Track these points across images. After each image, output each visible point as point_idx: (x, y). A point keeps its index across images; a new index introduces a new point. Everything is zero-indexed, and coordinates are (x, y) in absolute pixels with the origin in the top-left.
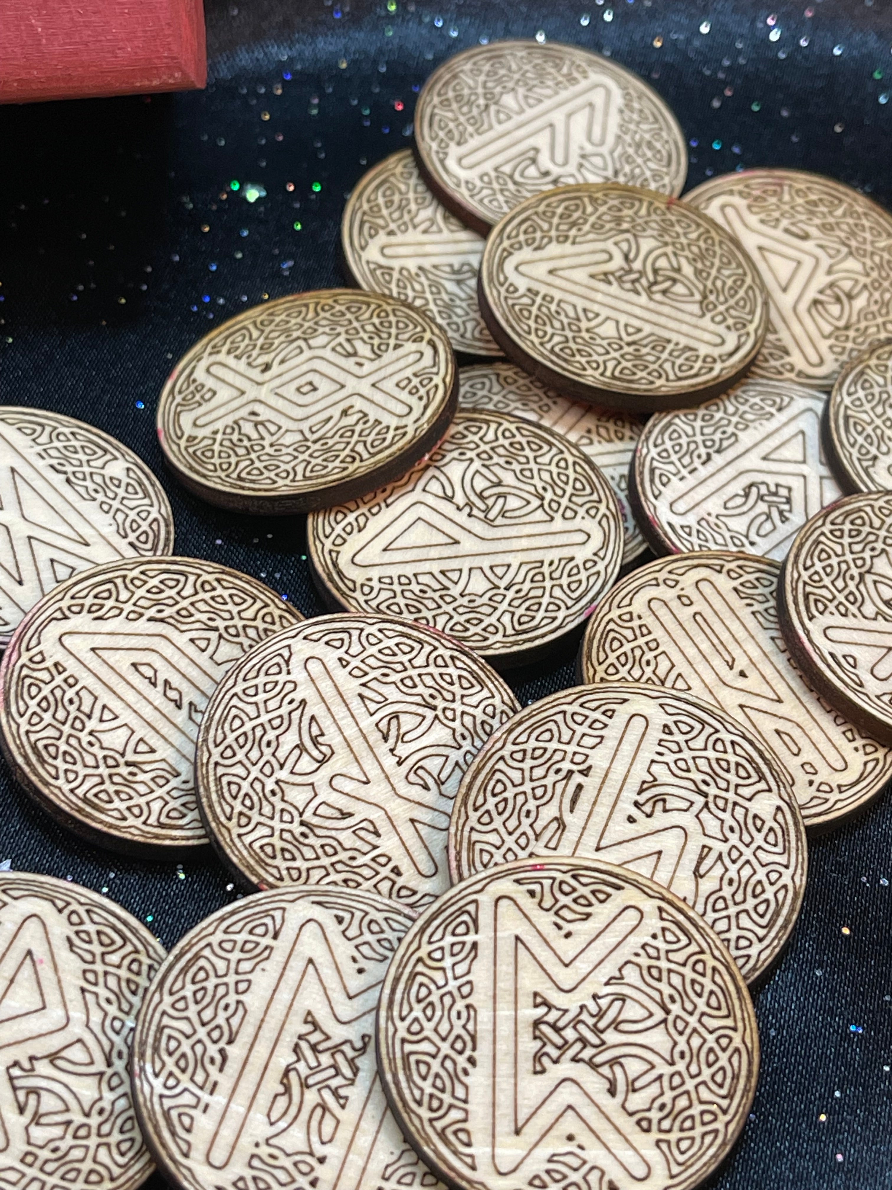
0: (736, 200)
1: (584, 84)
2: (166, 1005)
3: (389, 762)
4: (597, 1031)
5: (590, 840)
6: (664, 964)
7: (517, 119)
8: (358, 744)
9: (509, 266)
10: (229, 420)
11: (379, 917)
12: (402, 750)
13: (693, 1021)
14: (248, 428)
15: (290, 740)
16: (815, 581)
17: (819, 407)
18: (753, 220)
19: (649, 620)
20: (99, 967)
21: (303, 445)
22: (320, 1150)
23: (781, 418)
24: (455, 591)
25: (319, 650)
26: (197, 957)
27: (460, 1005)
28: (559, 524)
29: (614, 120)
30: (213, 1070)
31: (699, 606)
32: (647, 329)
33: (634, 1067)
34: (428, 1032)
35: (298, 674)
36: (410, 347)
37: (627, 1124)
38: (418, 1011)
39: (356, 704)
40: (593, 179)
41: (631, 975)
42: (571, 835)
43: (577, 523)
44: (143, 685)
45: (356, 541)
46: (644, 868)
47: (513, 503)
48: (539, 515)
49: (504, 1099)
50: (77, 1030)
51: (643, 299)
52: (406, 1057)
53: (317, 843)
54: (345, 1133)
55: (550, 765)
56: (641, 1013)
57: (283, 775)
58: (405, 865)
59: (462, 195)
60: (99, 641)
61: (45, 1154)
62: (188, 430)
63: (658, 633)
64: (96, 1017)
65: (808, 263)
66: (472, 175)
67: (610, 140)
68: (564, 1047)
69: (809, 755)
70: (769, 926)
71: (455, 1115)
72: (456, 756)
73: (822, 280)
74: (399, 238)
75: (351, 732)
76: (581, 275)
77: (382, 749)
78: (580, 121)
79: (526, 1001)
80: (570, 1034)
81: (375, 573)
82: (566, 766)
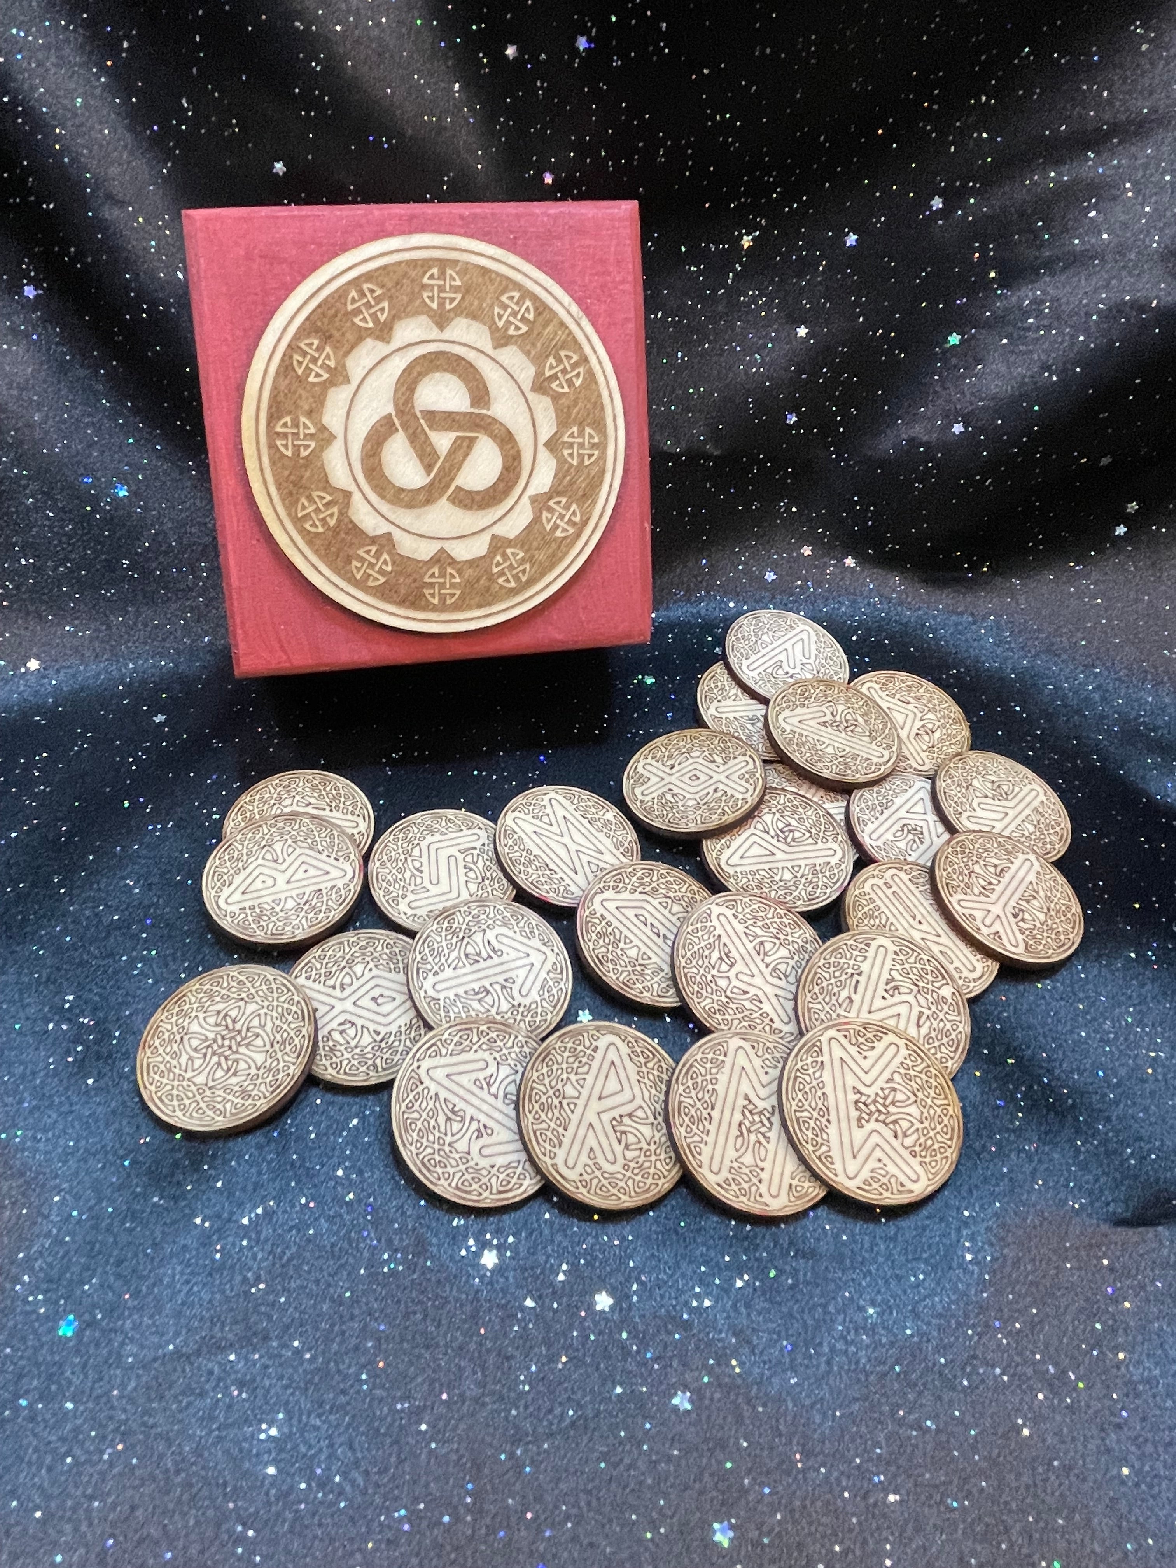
0: (874, 685)
1: (798, 630)
2: (681, 1091)
3: (762, 966)
4: (884, 1105)
5: (865, 1007)
6: (912, 1072)
7: (771, 647)
8: (747, 957)
9: (781, 718)
10: (659, 793)
11: (771, 1045)
12: (768, 960)
13: (929, 1101)
14: (669, 797)
15: (715, 955)
16: (949, 877)
17: (928, 786)
18: (883, 695)
19: (873, 895)
20: (644, 1069)
21: (697, 807)
22: (761, 1164)
23: (911, 791)
24: (777, 878)
25: (723, 910)
26: (692, 1066)
27: (819, 1093)
28: (820, 845)
29: (814, 647)
30: (706, 1123)
31: (895, 888)
32: (848, 749)
33: (905, 1124)
34: (807, 1106)
35: (715, 922)
36: (740, 758)
37: (905, 1154)
38: (800, 1096)
39: (743, 937)
40: (810, 676)
41: (897, 1077)
42: (856, 1006)
43: (829, 845)
44: (642, 926)
45: (727, 853)
46: (892, 1022)
47: (797, 835)
48: (811, 841)
49: (846, 1140)
50: (639, 1101)
51: (843, 735)
52: (798, 1119)
53: (734, 1006)
54: (771, 1156)
55: (842, 970)
56: (904, 1097)
57: (715, 972)
58: (776, 1019)
59: (751, 684)
60: (619, 904)
61: (633, 1165)
62: (640, 797)
63: (878, 902)
64: (646, 1094)
65: (911, 716)
66: (754, 674)
67: (813, 657)
68: (871, 1114)
69: (957, 964)
70: (955, 1051)
71: (824, 1148)
72: (792, 963)
73: (918, 724)
74: (723, 703)
75: (743, 951)
76: (813, 723)
77: (758, 960)
78: (798, 647)
79: (850, 1091)
80: (872, 1108)
81: (738, 869)
82: (850, 971)
